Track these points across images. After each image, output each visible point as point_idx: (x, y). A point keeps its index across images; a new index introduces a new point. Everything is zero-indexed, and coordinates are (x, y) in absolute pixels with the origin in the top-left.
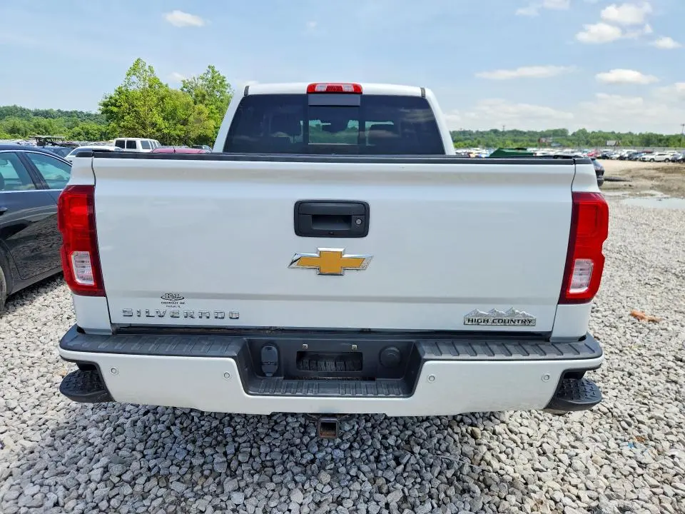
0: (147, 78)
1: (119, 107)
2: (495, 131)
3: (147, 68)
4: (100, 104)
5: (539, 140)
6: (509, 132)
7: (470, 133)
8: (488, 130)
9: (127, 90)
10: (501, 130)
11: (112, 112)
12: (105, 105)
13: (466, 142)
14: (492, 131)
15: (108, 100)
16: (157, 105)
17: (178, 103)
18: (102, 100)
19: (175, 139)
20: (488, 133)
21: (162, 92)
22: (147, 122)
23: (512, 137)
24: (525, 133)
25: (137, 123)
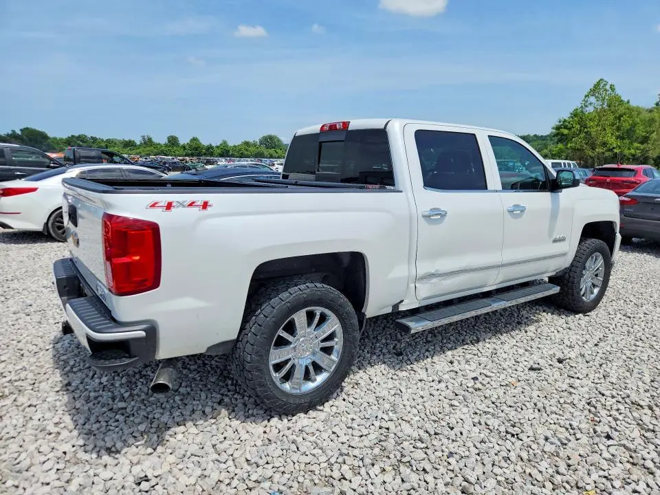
0: (607, 98)
1: (570, 129)
3: (608, 87)
4: (553, 128)
9: (582, 112)
11: (563, 135)
12: (558, 128)
15: (562, 123)
16: (613, 125)
17: (638, 120)
18: (555, 123)
19: (628, 159)
21: (622, 110)
22: (598, 142)
25: (586, 144)
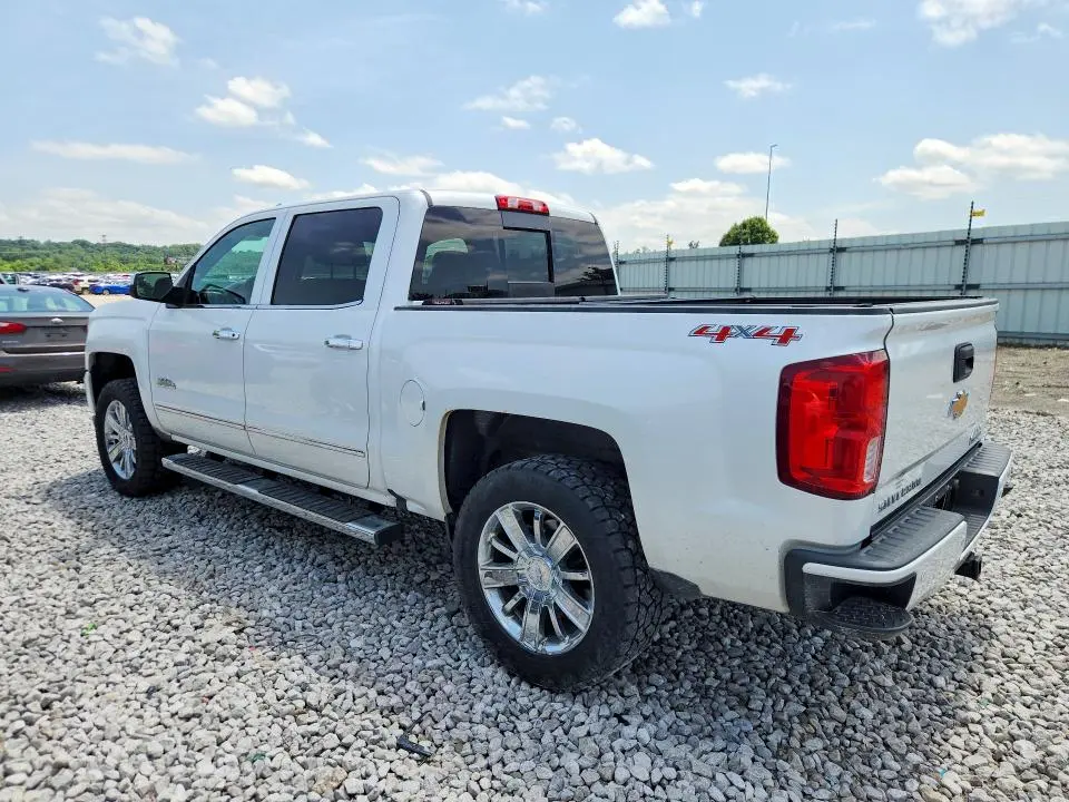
2: (84, 244)
5: (165, 261)
6: (111, 245)
7: (35, 246)
8: (69, 240)
10: (93, 241)
13: (30, 260)
14: (75, 242)
20: (70, 246)
23: (118, 255)
24: (138, 249)
